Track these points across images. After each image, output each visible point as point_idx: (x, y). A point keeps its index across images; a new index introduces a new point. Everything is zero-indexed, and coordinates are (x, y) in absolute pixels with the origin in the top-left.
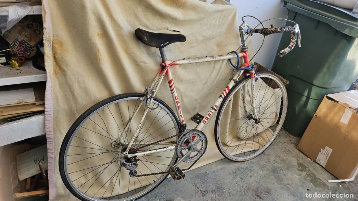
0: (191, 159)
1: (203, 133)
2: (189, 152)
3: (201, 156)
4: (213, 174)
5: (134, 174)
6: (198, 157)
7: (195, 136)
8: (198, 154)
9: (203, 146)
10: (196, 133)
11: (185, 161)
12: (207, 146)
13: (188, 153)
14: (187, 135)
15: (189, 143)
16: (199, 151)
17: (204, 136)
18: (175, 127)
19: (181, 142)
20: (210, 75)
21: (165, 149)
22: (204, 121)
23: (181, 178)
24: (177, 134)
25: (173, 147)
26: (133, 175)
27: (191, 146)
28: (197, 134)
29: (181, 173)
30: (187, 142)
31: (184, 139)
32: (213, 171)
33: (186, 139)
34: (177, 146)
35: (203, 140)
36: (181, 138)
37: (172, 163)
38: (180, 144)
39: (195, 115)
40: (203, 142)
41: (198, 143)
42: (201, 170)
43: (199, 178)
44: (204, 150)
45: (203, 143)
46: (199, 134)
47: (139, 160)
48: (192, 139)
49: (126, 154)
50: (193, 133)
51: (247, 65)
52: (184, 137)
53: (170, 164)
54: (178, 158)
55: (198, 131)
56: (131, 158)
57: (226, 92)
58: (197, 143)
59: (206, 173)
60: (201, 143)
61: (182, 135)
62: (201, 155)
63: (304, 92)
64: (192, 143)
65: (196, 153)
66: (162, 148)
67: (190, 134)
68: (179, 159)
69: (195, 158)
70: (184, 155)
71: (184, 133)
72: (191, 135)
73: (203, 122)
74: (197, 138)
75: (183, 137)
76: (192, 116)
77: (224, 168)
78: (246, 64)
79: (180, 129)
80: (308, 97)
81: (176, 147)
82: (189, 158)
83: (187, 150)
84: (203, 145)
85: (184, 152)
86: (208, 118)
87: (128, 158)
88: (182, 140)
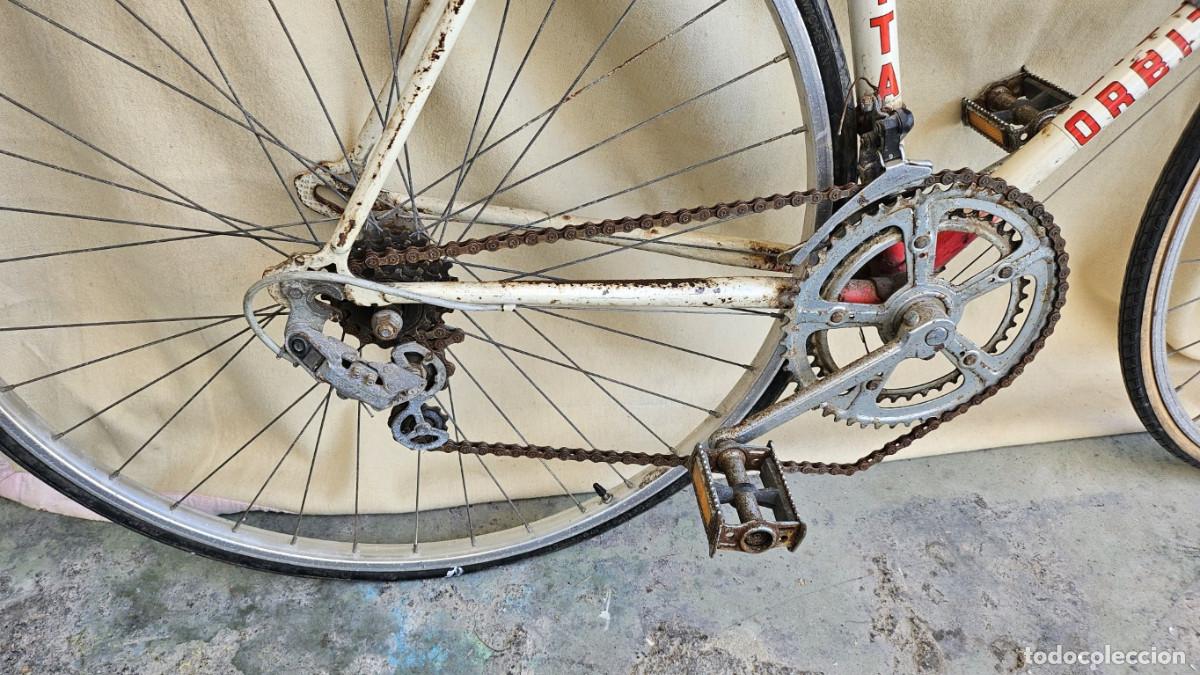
0: (887, 402)
1: (1050, 218)
2: (880, 350)
3: (975, 400)
4: (1030, 526)
5: (422, 433)
6: (950, 405)
7: (967, 238)
8: (954, 381)
9: (1012, 324)
10: (986, 206)
11: (841, 412)
12: (1046, 330)
13: (873, 361)
14: (899, 215)
15: (900, 281)
16: (970, 360)
17: (1052, 245)
18: (805, 129)
19: (829, 261)
21: (686, 294)
22: (1082, 115)
23: (765, 541)
24: (816, 186)
25: (759, 289)
26: (413, 435)
27: (916, 306)
28: (990, 217)
29: (781, 505)
30: (884, 273)
31: (865, 240)
32: (1034, 506)
33: (876, 249)
34: (788, 291)
35: (1024, 282)
36: (839, 231)
37: (735, 401)
38: (818, 274)
39: (995, 85)
40: (1023, 296)
41: (978, 293)
42: (947, 475)
43: (920, 528)
44: (1012, 358)
45: (1025, 305)
46: (1014, 219)
47: (456, 335)
48: (931, 249)
49: (332, 268)
50: (959, 203)
52: (870, 225)
53: (724, 403)
54: (783, 377)
55: (1009, 196)
56: (375, 308)
58: (972, 290)
59: (980, 502)
60: (1000, 298)
61: (851, 207)
62: (979, 388)
64: (922, 288)
65: (943, 365)
66: (661, 282)
67: (925, 208)
68: (792, 387)
69: (921, 406)
70: (840, 364)
71: (873, 191)
72: (931, 217)
73: (1070, 126)
74: (981, 254)
75: (855, 218)
76: (973, 89)
77: (1116, 499)
79: (843, 149)
81: (781, 291)
82: (873, 394)
83: (872, 333)
84: (1019, 319)
85: (843, 345)
86: (1129, 100)
87: (352, 303)
88: (841, 247)
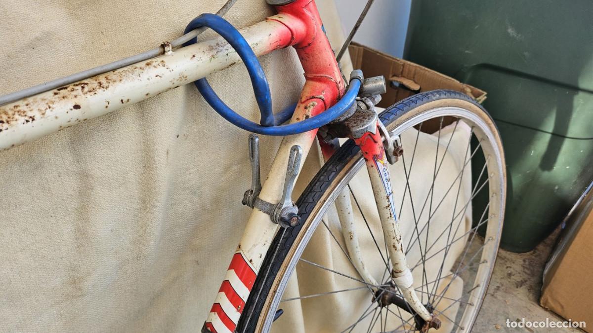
20: (82, 236)
51: (326, 94)
57: (234, 298)
63: (541, 120)
78: (318, 85)
80: (559, 137)
